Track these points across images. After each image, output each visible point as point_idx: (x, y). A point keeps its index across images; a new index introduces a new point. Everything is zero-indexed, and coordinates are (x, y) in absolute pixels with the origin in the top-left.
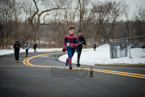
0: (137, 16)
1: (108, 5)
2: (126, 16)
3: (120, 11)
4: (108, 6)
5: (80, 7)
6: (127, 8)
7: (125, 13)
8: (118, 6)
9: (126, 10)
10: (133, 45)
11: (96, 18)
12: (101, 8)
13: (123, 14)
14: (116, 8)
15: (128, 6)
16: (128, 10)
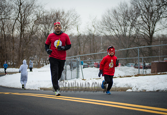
0: (90, 29)
1: (55, 15)
2: (77, 29)
3: (69, 22)
4: (55, 17)
5: (21, 17)
6: (78, 19)
7: (76, 25)
8: (67, 16)
9: (76, 21)
10: (86, 64)
11: (41, 31)
12: (46, 19)
13: (73, 26)
14: (65, 19)
15: (79, 16)
16: (79, 22)
